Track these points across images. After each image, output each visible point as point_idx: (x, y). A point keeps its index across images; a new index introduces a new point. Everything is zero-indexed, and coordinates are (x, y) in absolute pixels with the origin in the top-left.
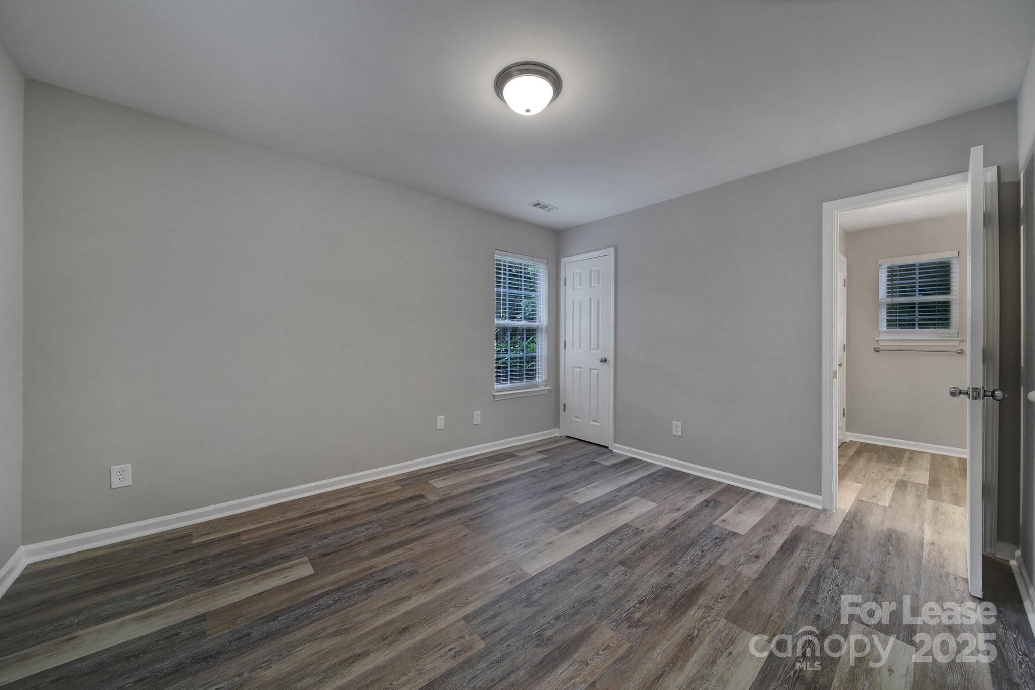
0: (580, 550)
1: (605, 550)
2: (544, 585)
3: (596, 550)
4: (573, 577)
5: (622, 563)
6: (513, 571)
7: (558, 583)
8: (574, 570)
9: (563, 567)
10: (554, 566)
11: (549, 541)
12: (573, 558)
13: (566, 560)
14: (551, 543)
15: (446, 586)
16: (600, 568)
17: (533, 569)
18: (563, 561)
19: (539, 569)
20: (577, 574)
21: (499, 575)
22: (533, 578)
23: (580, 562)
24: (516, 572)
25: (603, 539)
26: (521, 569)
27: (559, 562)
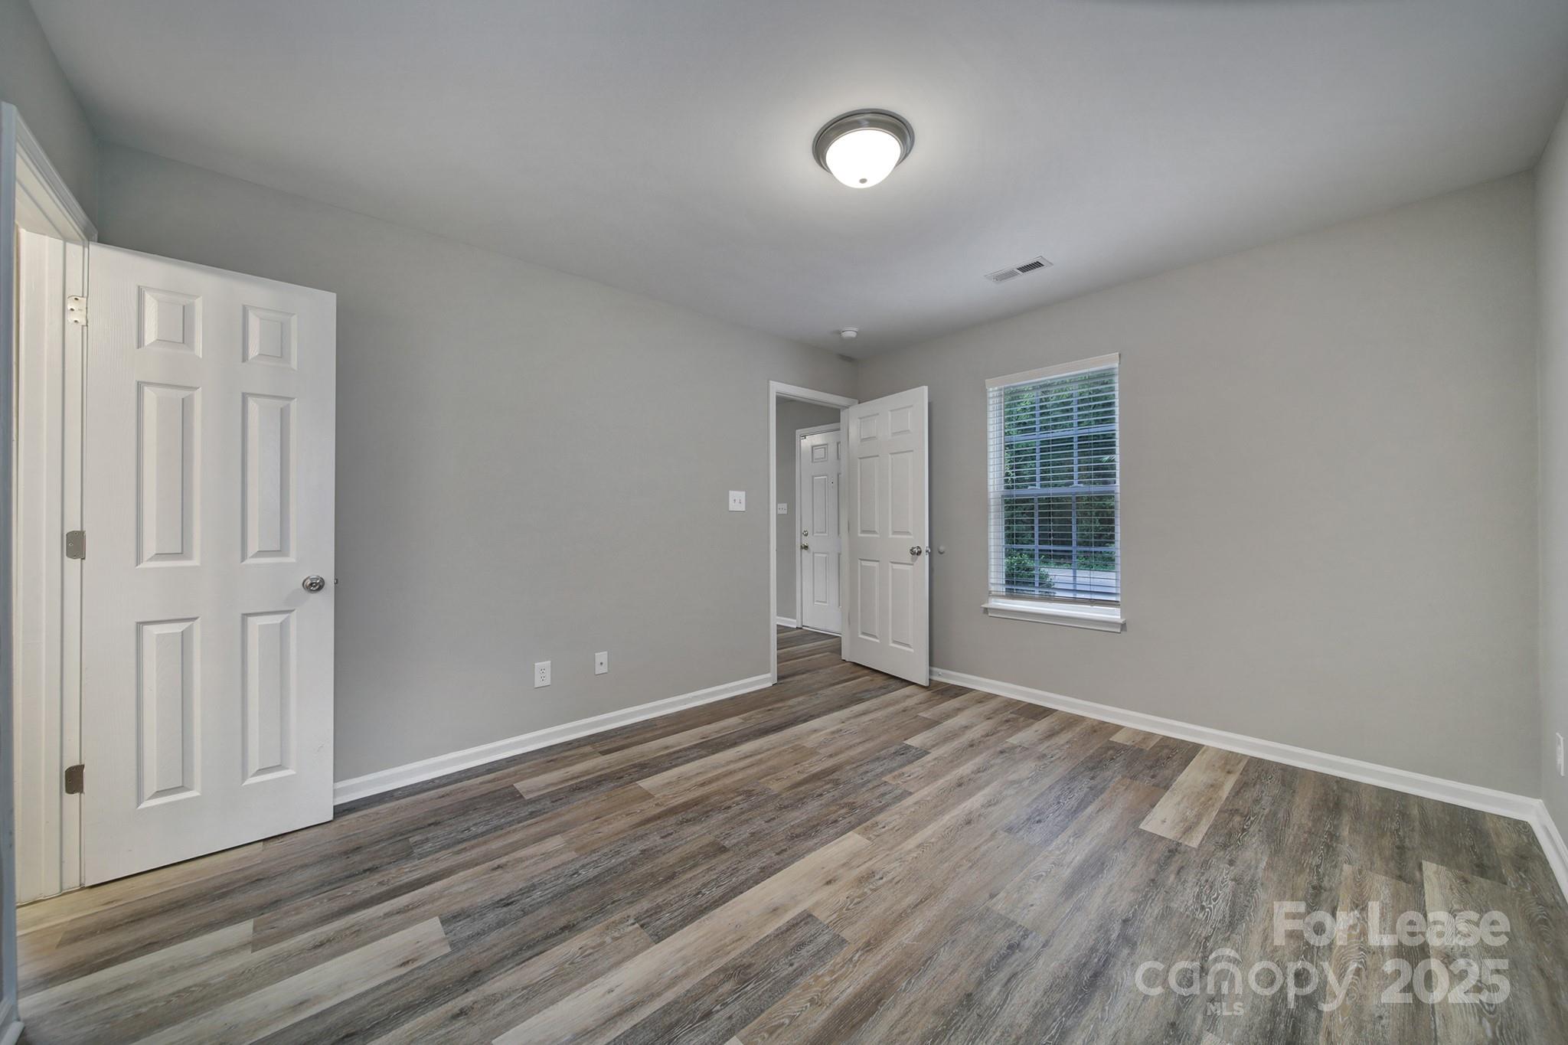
0: (780, 869)
1: (738, 871)
2: (836, 821)
3: (754, 871)
4: (798, 831)
5: (723, 850)
6: (878, 836)
7: (818, 824)
8: (796, 839)
9: (811, 843)
10: (823, 844)
11: (831, 888)
12: (793, 856)
13: (805, 853)
14: (829, 883)
15: (953, 817)
16: (758, 843)
17: (853, 840)
18: (810, 850)
19: (843, 839)
20: (792, 834)
21: (896, 831)
22: (852, 828)
23: (785, 850)
24: (875, 835)
25: (731, 894)
26: (869, 839)
27: (815, 850)
